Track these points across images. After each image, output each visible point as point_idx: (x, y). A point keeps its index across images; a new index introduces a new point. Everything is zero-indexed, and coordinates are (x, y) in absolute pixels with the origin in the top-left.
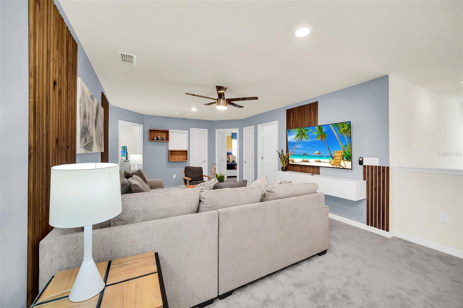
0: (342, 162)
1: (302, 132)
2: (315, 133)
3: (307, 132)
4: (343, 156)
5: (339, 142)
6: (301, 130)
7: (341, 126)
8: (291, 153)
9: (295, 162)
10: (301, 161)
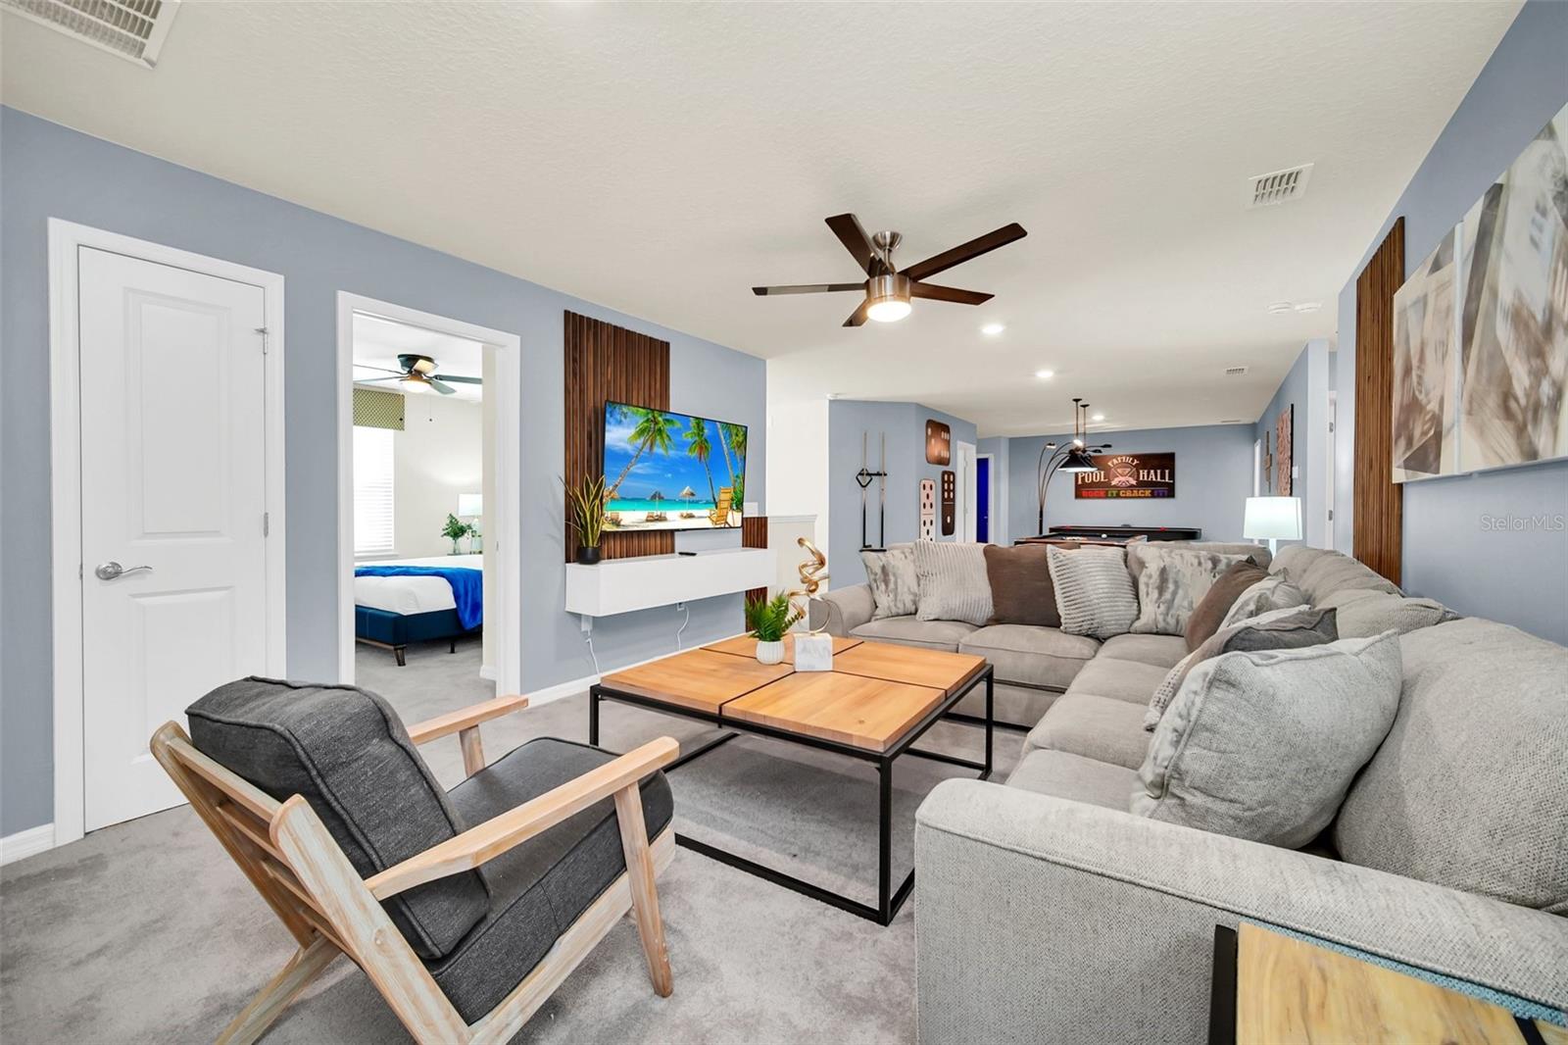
0: (730, 513)
1: (656, 423)
2: (688, 437)
3: (668, 427)
4: (732, 500)
5: (729, 467)
6: (653, 416)
7: (735, 431)
8: (613, 490)
9: (622, 523)
10: (645, 518)
